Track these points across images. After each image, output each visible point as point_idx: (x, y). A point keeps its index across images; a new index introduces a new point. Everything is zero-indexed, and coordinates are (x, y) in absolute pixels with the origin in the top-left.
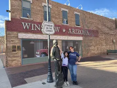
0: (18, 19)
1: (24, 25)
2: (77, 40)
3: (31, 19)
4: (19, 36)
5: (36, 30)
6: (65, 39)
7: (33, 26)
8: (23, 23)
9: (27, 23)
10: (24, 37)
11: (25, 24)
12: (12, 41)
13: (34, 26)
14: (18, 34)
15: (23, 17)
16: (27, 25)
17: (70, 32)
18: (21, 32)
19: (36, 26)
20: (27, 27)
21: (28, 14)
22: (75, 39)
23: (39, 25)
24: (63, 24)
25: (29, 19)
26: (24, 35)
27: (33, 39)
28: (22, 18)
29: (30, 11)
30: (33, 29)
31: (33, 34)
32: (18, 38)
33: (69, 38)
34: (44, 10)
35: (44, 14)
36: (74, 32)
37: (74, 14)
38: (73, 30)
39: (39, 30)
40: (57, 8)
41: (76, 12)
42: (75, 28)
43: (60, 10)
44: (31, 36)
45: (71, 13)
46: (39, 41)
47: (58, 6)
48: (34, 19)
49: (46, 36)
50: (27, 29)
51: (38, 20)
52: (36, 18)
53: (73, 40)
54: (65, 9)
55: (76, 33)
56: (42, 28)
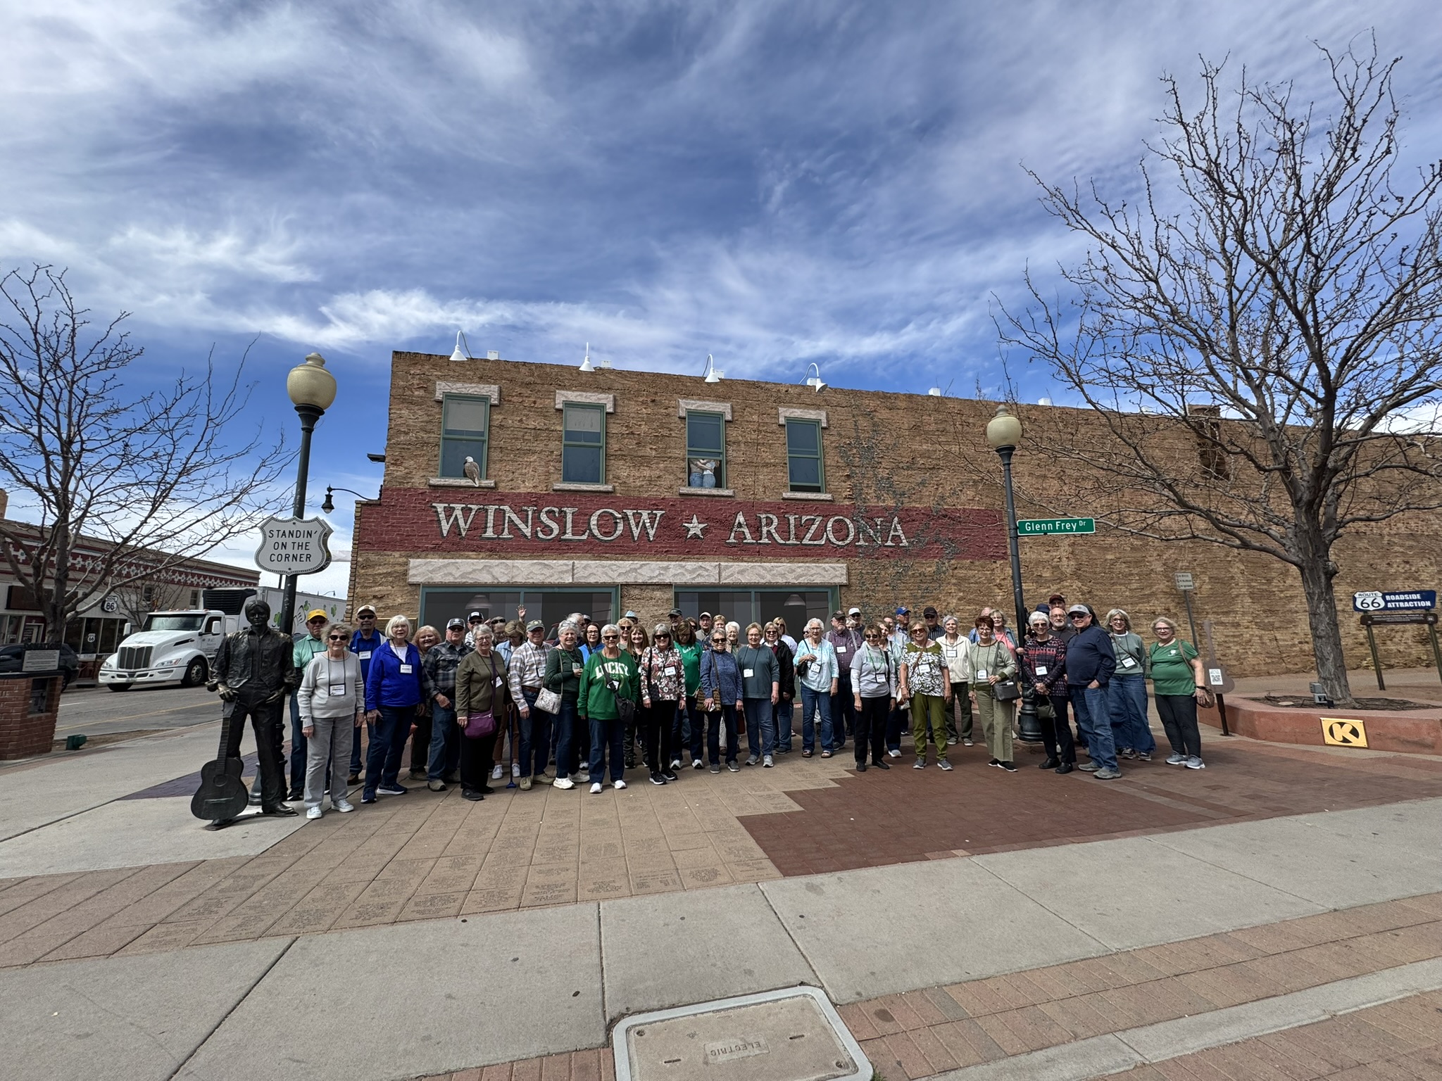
0: (416, 489)
1: (442, 516)
2: (800, 585)
3: (485, 483)
4: (411, 572)
5: (506, 535)
6: (700, 580)
7: (491, 518)
8: (440, 507)
9: (458, 506)
10: (438, 578)
11: (449, 512)
12: (375, 597)
13: (500, 514)
14: (406, 564)
15: (444, 475)
16: (458, 513)
17: (741, 536)
18: (427, 549)
19: (510, 514)
20: (461, 522)
21: (470, 459)
22: (781, 580)
23: (530, 510)
24: (685, 490)
25: (470, 483)
26: (440, 568)
27: (485, 585)
28: (434, 481)
29: (483, 441)
30: (490, 533)
31: (490, 557)
32: (405, 580)
33: (732, 575)
34: (565, 427)
35: (565, 446)
36: (773, 531)
37: (773, 421)
38: (767, 518)
39: (529, 534)
40: (651, 404)
41: (792, 407)
42: (779, 508)
43: (668, 415)
44: (474, 570)
45: (755, 418)
46: (522, 595)
47: (656, 393)
48: (503, 481)
49: (567, 565)
50: (460, 534)
51: (524, 482)
52: (516, 475)
53: (762, 581)
54: (707, 403)
55: (792, 536)
56: (542, 522)
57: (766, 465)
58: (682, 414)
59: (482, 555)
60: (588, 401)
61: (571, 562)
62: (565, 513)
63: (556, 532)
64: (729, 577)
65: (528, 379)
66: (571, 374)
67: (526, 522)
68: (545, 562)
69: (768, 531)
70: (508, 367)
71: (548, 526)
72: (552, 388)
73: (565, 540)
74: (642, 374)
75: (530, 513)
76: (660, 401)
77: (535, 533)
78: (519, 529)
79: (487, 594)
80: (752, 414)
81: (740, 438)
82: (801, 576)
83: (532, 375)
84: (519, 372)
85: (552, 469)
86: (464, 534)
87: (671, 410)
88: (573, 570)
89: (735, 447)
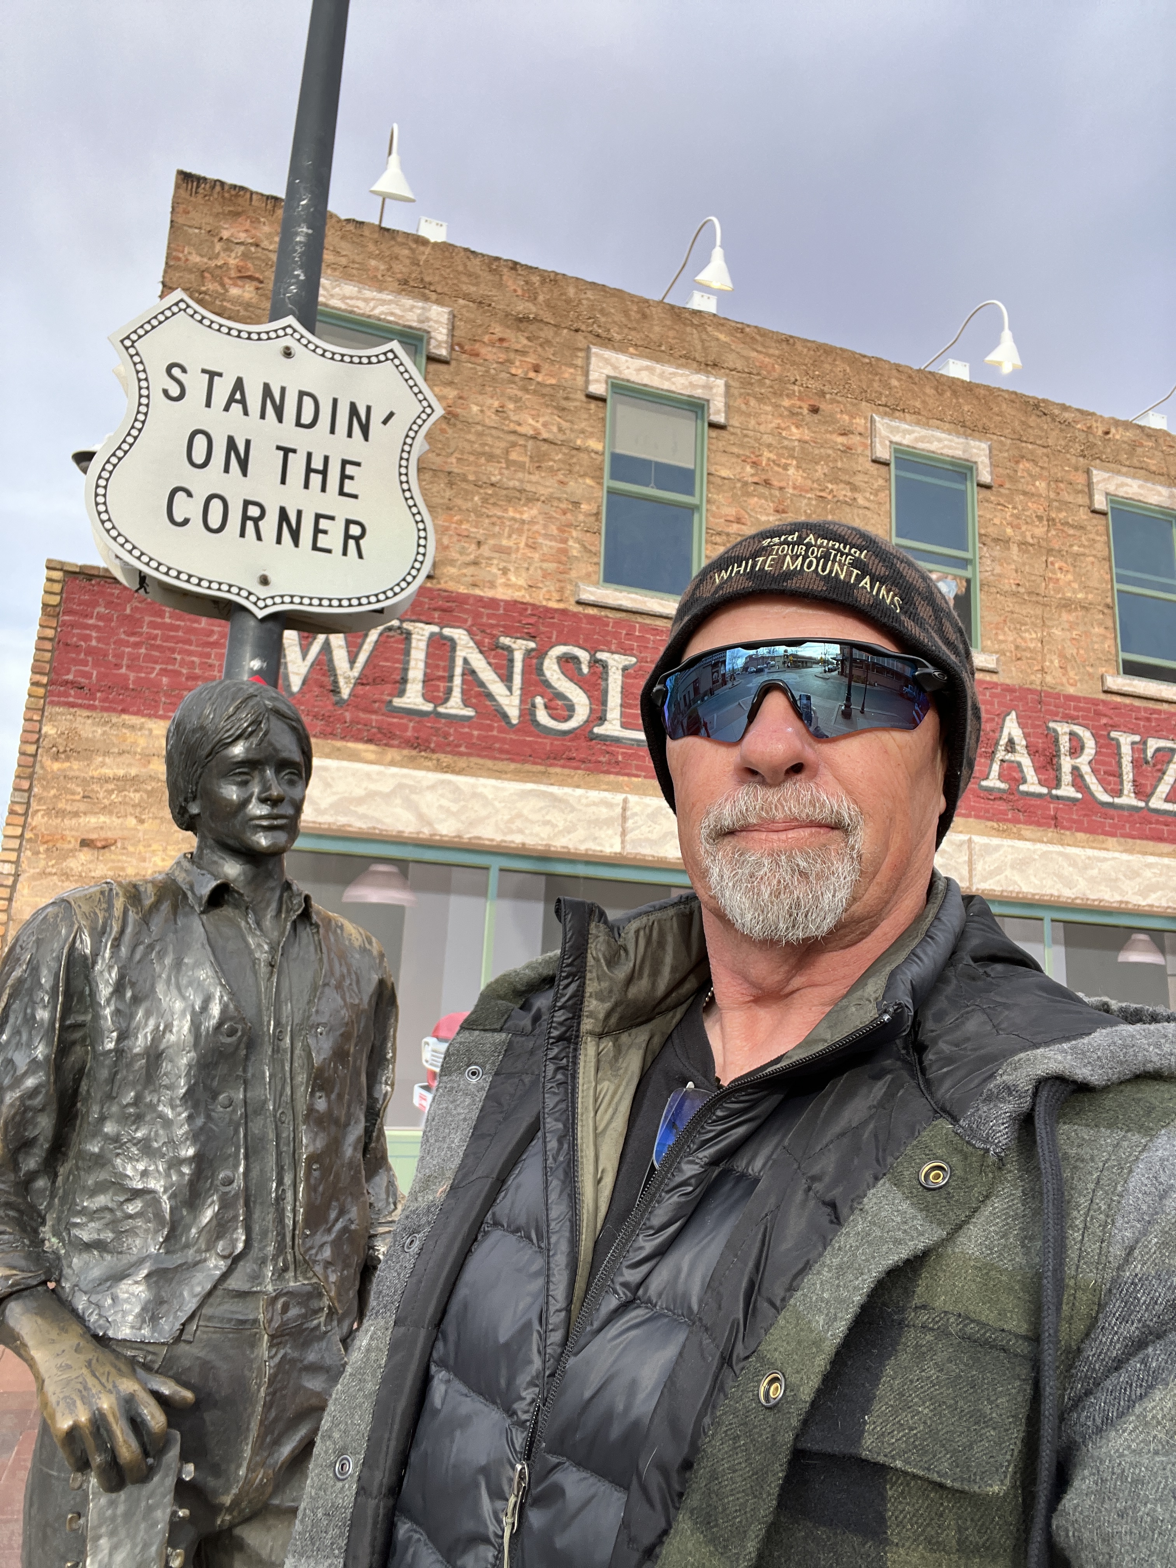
5: (455, 706)
7: (418, 655)
12: (85, 843)
13: (441, 649)
17: (1013, 774)
20: (340, 659)
22: (1108, 896)
23: (520, 647)
27: (399, 841)
30: (413, 697)
33: (999, 870)
34: (613, 443)
35: (611, 492)
36: (1085, 769)
37: (1082, 499)
38: (1072, 734)
39: (514, 713)
40: (809, 417)
41: (1119, 472)
42: (1098, 714)
43: (848, 450)
44: (371, 795)
45: (1041, 485)
46: (494, 876)
47: (822, 394)
48: (452, 562)
49: (610, 805)
50: (336, 691)
51: (505, 571)
52: (485, 551)
53: (1067, 894)
54: (939, 434)
55: (1128, 787)
56: (547, 684)
57: (1067, 605)
58: (883, 453)
59: (392, 754)
60: (666, 385)
61: (619, 798)
62: (605, 666)
63: (582, 713)
64: (992, 874)
65: (522, 307)
66: (626, 313)
67: (507, 679)
68: (555, 790)
69: (1075, 770)
70: (475, 265)
71: (561, 696)
72: (580, 336)
73: (604, 739)
74: (788, 340)
75: (518, 657)
76: (832, 415)
77: (528, 712)
78: (490, 696)
79: (402, 865)
80: (1034, 478)
81: (1009, 531)
82: (1151, 888)
83: (534, 299)
84: (500, 286)
85: (575, 549)
86: (345, 692)
87: (855, 439)
88: (624, 818)
89: (997, 551)
